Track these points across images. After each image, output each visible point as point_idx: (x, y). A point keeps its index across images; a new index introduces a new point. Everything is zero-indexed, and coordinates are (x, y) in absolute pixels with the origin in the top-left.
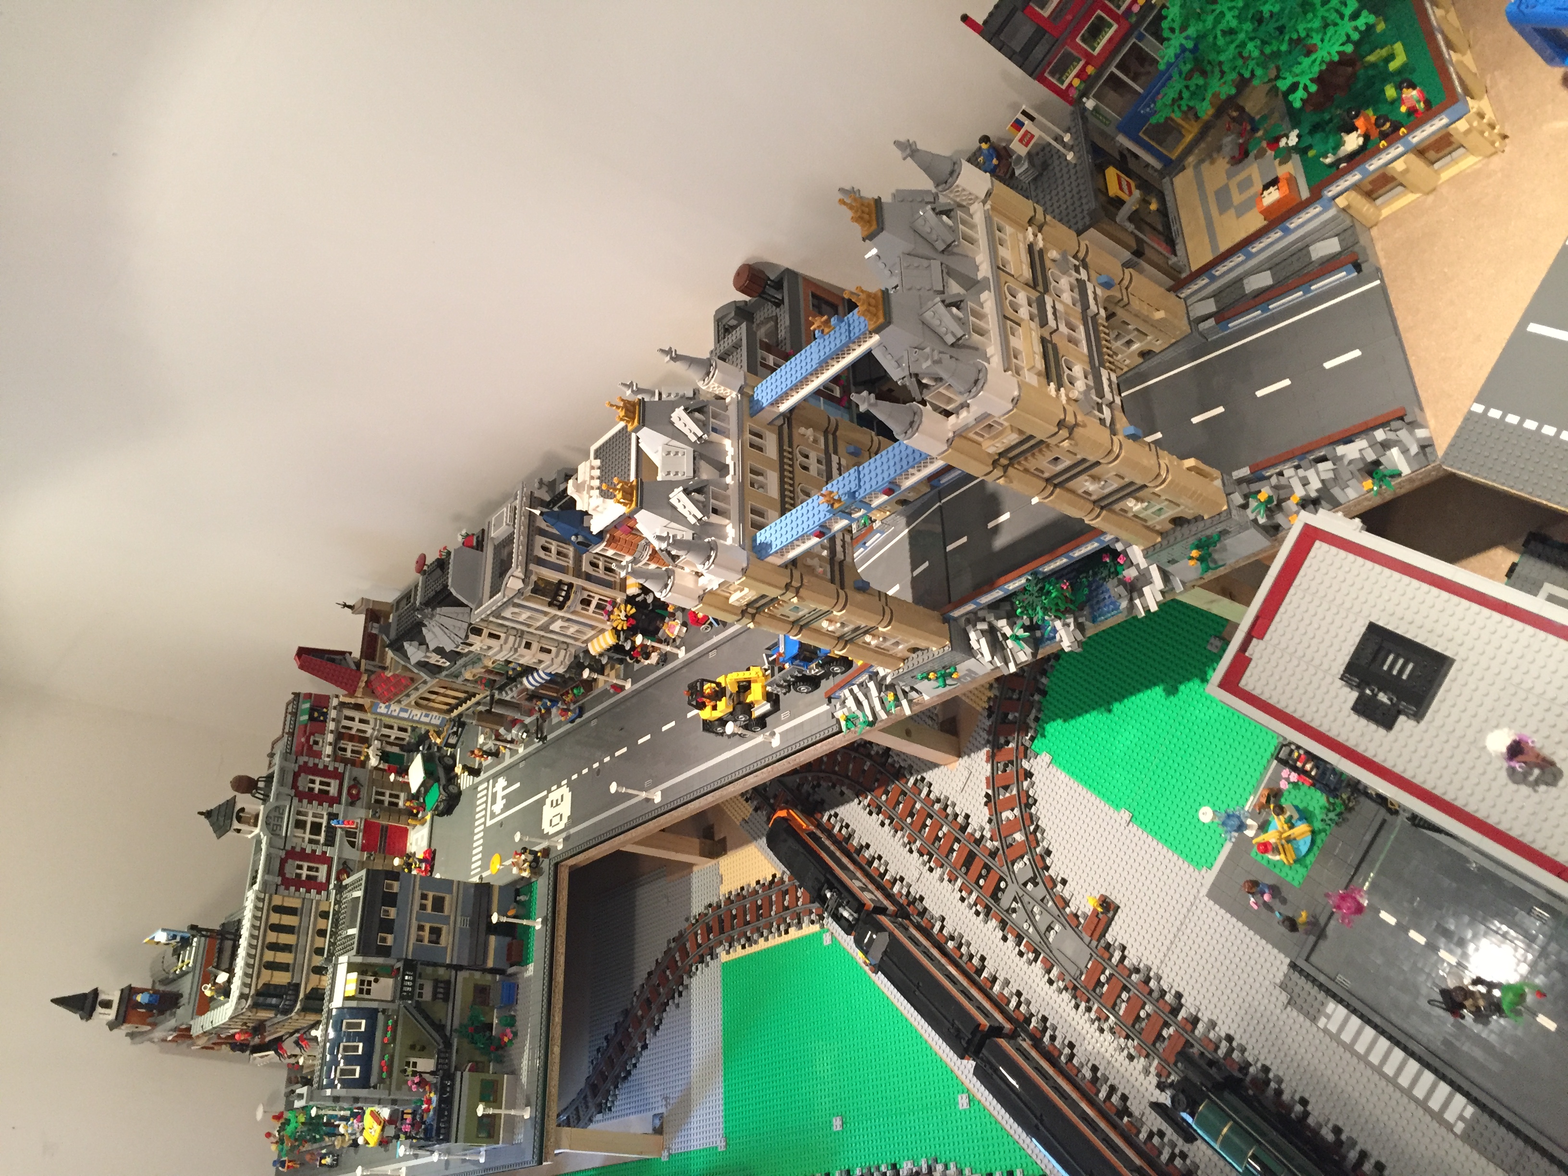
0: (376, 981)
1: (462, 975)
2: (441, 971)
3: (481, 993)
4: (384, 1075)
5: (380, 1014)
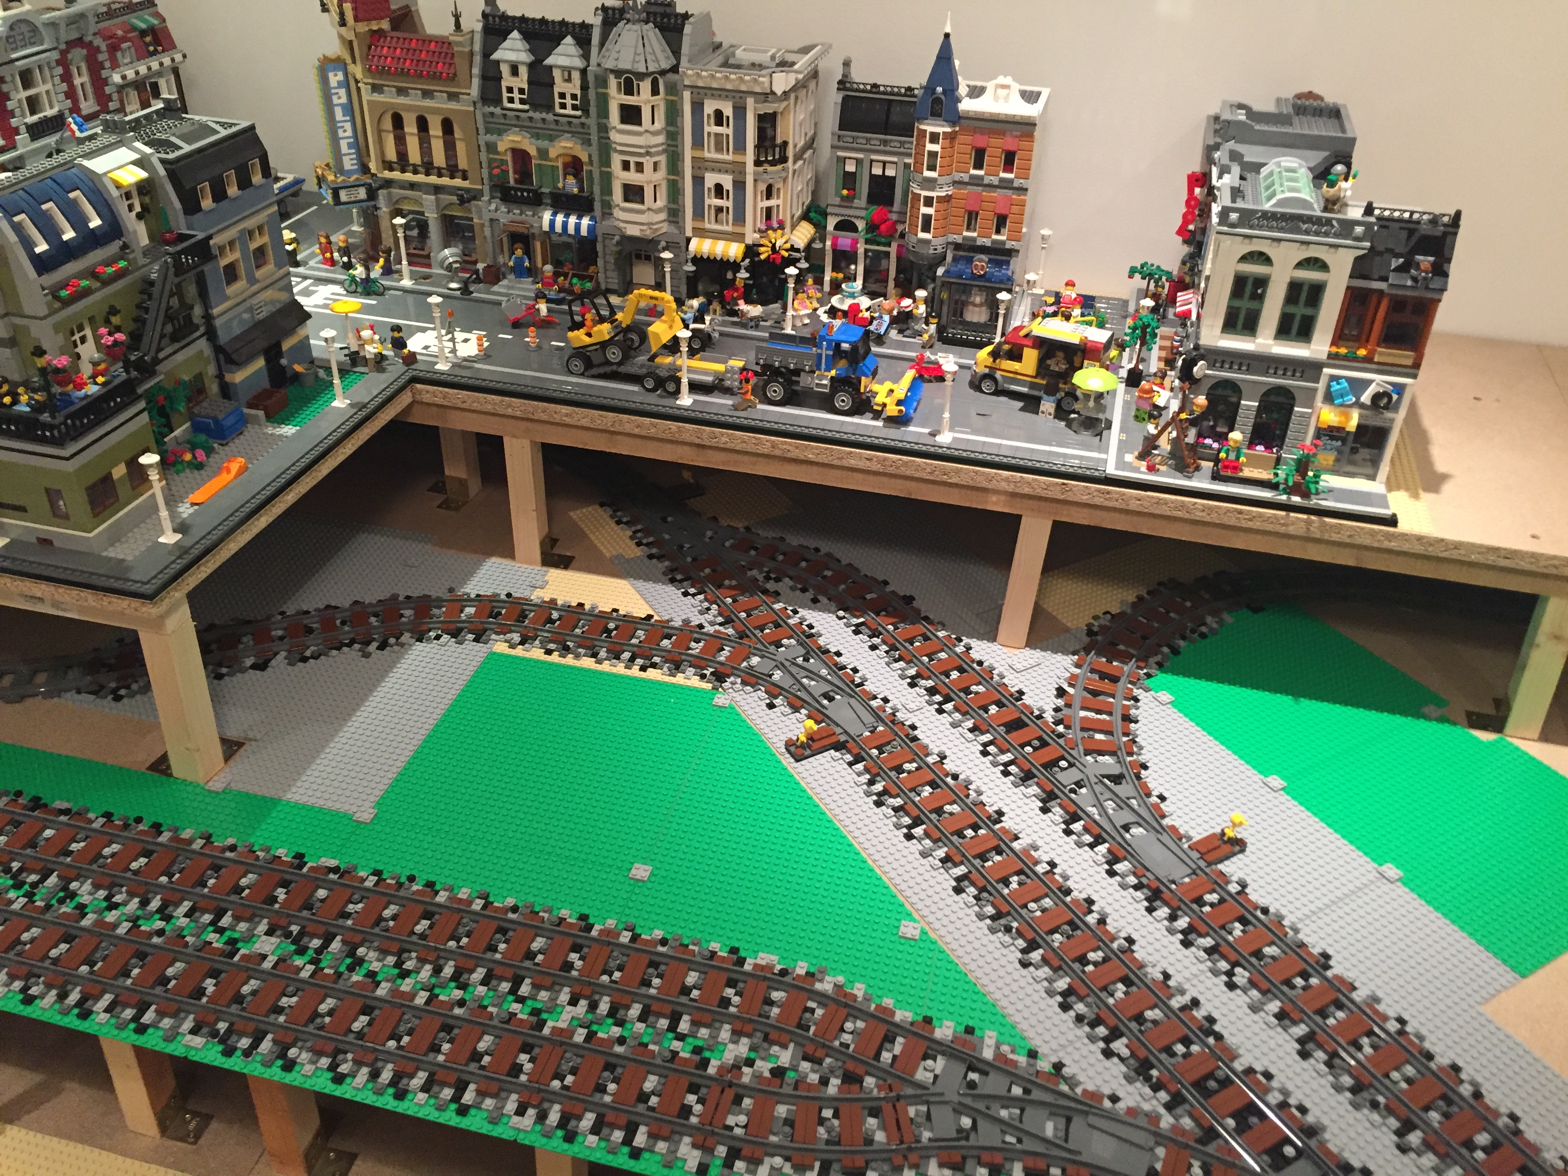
0: (139, 216)
1: (202, 345)
2: (198, 311)
3: (197, 390)
4: (64, 293)
5: (118, 244)
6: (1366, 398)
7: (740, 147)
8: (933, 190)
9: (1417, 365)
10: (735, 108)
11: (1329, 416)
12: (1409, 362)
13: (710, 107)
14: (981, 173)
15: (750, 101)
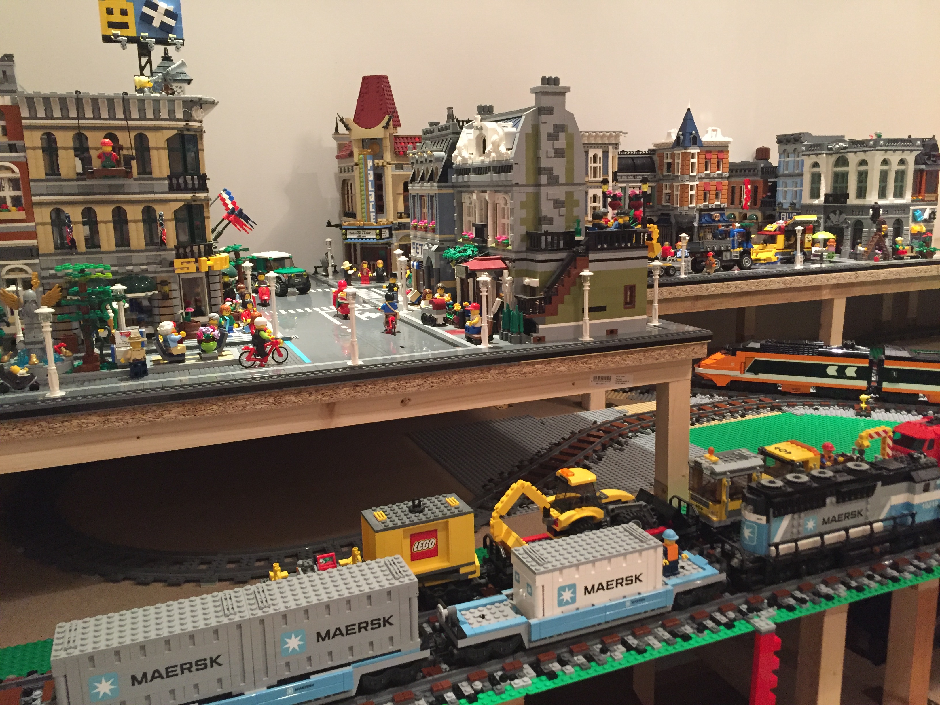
6: (926, 216)
7: (606, 172)
8: (694, 181)
9: (937, 200)
10: (603, 152)
11: (916, 228)
12: (934, 199)
13: (591, 154)
14: (708, 172)
15: (611, 148)
